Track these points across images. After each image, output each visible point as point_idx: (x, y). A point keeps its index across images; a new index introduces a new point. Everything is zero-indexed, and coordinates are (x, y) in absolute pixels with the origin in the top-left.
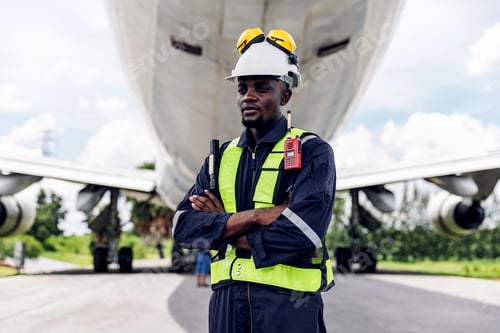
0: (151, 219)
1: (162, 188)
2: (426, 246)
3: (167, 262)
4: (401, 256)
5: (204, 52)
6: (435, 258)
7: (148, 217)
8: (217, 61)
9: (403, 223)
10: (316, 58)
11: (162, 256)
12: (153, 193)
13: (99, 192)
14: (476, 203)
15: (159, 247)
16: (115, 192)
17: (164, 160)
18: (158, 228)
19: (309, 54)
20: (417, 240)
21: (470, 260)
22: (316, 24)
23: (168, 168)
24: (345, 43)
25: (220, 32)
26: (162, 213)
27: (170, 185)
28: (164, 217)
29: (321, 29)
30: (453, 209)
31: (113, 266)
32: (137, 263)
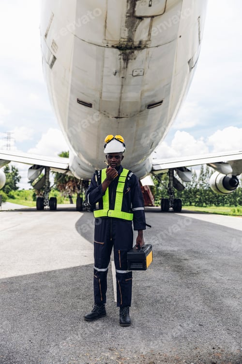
0: (66, 182)
1: (72, 167)
2: (213, 198)
3: (74, 205)
4: (199, 204)
5: (93, 106)
6: (218, 205)
7: (64, 182)
8: (99, 111)
9: (201, 185)
10: (146, 109)
11: (72, 202)
12: (68, 170)
14: (234, 177)
15: (70, 197)
16: (47, 169)
17: (73, 154)
18: (69, 187)
19: (143, 108)
20: (208, 195)
21: (236, 206)
22: (146, 94)
23: (75, 157)
24: (161, 102)
25: (101, 98)
26: (71, 179)
27: (76, 166)
28: (73, 181)
29: (149, 97)
30: (222, 179)
31: (47, 207)
32: (59, 206)
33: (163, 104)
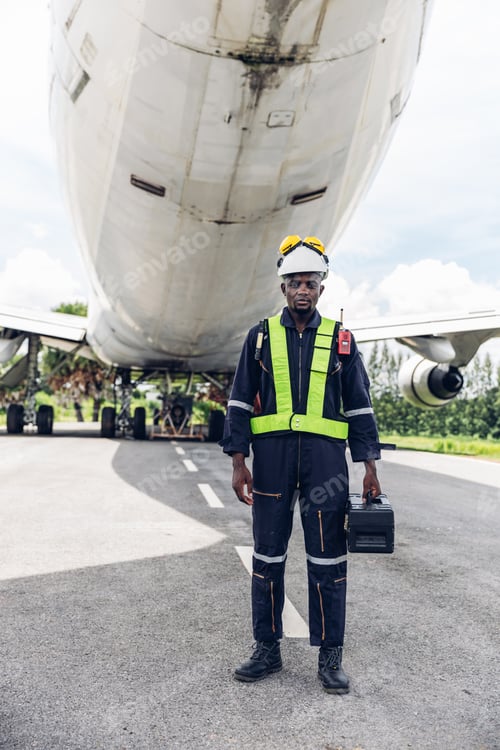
0: (69, 373)
1: (94, 336)
5: (167, 193)
7: (65, 371)
8: (181, 205)
10: (289, 206)
11: (80, 418)
12: (83, 343)
13: (16, 340)
14: (454, 370)
15: (78, 407)
16: (35, 339)
18: (77, 384)
19: (283, 202)
20: (384, 410)
22: (292, 171)
24: (323, 191)
26: (82, 366)
27: (104, 334)
28: (84, 371)
29: (298, 176)
30: (428, 372)
31: (30, 427)
32: (57, 426)
33: (325, 195)
